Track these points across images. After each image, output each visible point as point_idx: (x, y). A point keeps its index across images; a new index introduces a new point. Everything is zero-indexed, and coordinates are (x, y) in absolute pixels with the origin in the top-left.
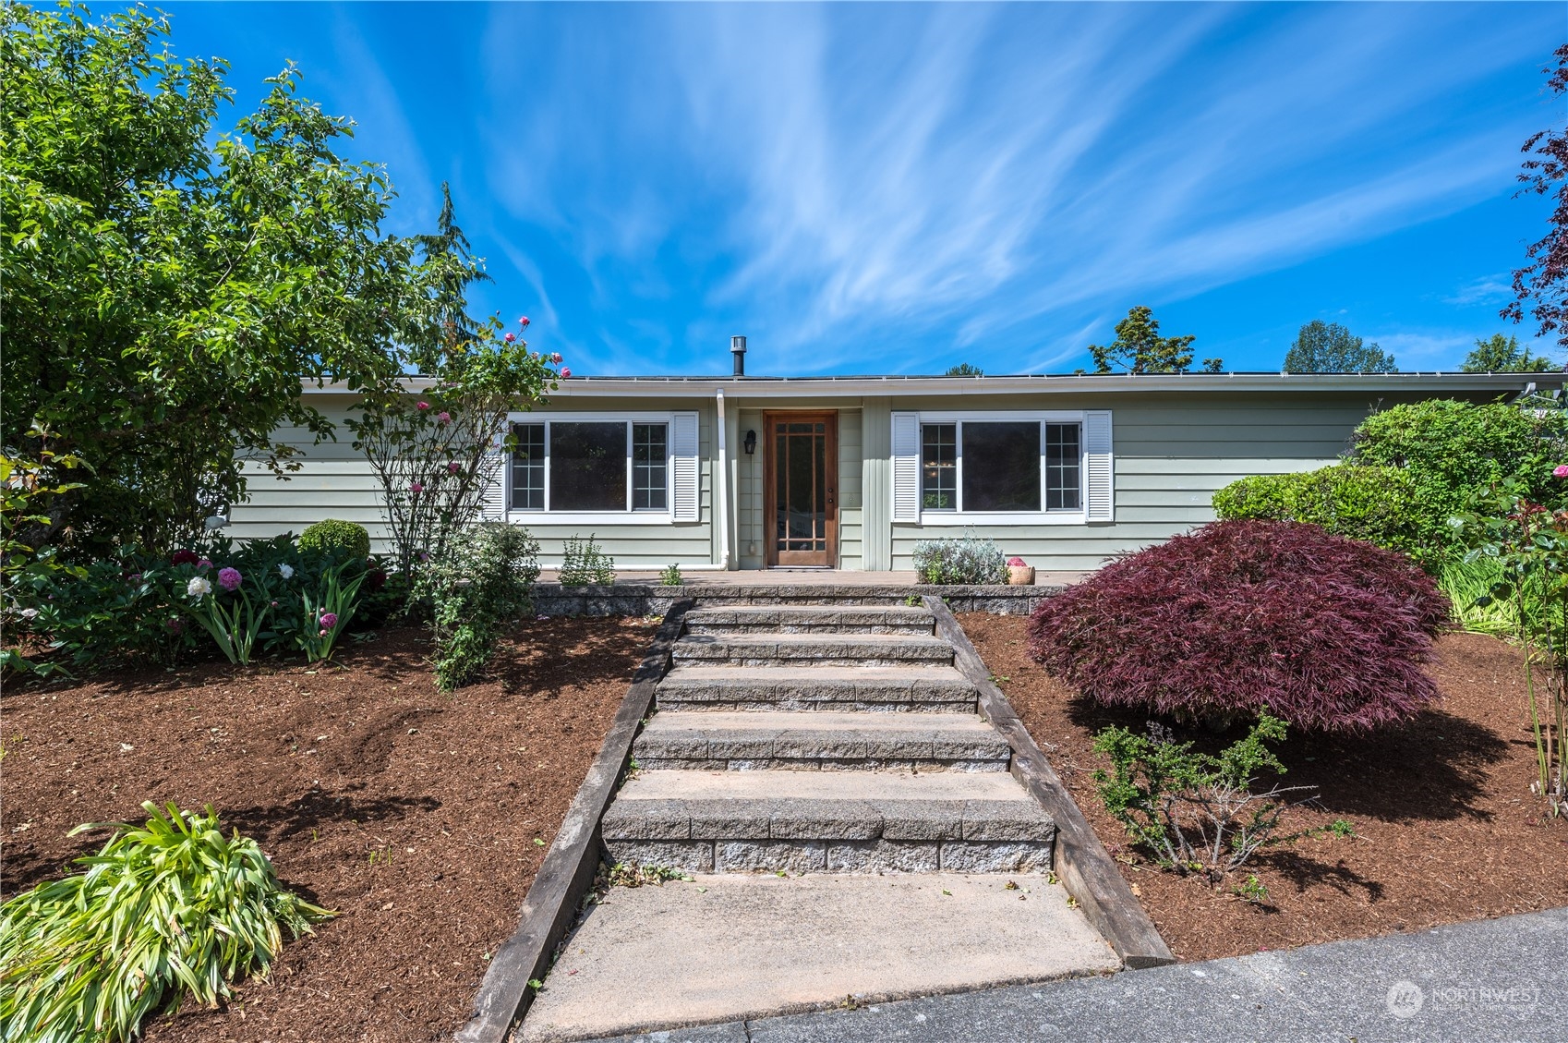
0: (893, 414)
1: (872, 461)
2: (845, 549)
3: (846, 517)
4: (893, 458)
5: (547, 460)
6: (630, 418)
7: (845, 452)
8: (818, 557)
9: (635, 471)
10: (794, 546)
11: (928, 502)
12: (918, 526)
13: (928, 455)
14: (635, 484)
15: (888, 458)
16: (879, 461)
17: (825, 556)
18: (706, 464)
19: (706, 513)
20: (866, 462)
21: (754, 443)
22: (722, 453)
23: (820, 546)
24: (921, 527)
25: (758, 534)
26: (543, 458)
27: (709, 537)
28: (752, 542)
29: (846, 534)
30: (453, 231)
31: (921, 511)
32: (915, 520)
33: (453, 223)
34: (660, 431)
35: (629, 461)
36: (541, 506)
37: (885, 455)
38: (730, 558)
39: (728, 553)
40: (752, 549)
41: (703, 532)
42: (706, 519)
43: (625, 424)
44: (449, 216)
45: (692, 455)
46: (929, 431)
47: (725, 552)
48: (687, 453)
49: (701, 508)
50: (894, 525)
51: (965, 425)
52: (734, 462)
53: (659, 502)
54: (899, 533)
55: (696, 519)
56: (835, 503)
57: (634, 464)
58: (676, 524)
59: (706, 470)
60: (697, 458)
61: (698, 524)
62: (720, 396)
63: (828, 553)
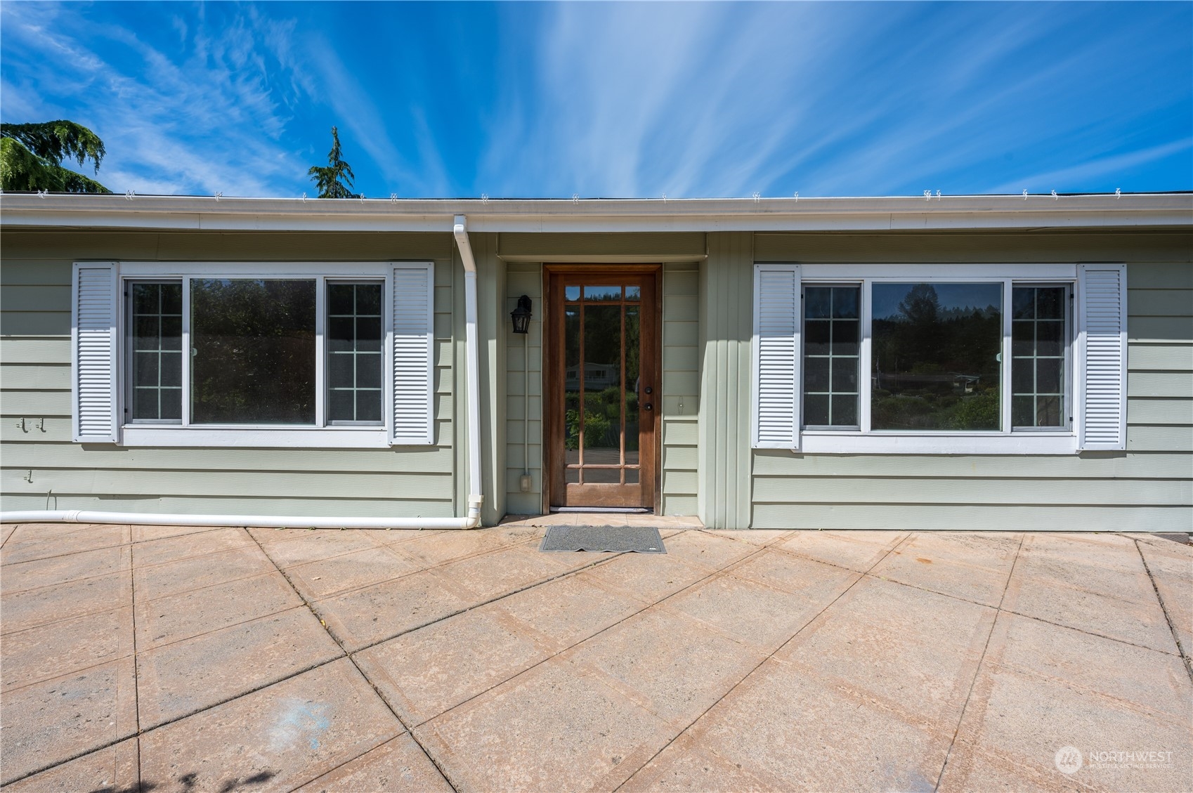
0: (757, 269)
1: (722, 343)
2: (670, 484)
3: (673, 431)
4: (756, 338)
5: (186, 338)
6: (320, 273)
7: (672, 330)
8: (627, 494)
9: (331, 361)
10: (590, 476)
11: (813, 414)
12: (797, 454)
13: (814, 336)
14: (331, 381)
15: (748, 337)
16: (732, 343)
17: (639, 493)
18: (446, 348)
19: (446, 429)
20: (710, 345)
21: (529, 316)
22: (471, 329)
23: (631, 475)
24: (800, 455)
25: (535, 459)
26: (179, 334)
27: (450, 470)
28: (525, 473)
29: (672, 460)
30: (340, 165)
31: (801, 429)
32: (792, 445)
33: (341, 159)
34: (371, 295)
35: (320, 341)
36: (177, 415)
37: (744, 334)
38: (484, 507)
39: (479, 499)
40: (525, 483)
41: (441, 460)
42: (445, 439)
43: (312, 283)
44: (337, 152)
45: (421, 332)
46: (813, 296)
47: (475, 498)
48: (414, 329)
49: (437, 423)
50: (755, 452)
51: (876, 287)
52: (492, 345)
53: (370, 410)
54: (765, 465)
55: (428, 440)
56: (654, 408)
57: (329, 348)
58: (396, 448)
59: (446, 360)
60: (430, 336)
61: (434, 447)
62: (458, 228)
63: (643, 488)
